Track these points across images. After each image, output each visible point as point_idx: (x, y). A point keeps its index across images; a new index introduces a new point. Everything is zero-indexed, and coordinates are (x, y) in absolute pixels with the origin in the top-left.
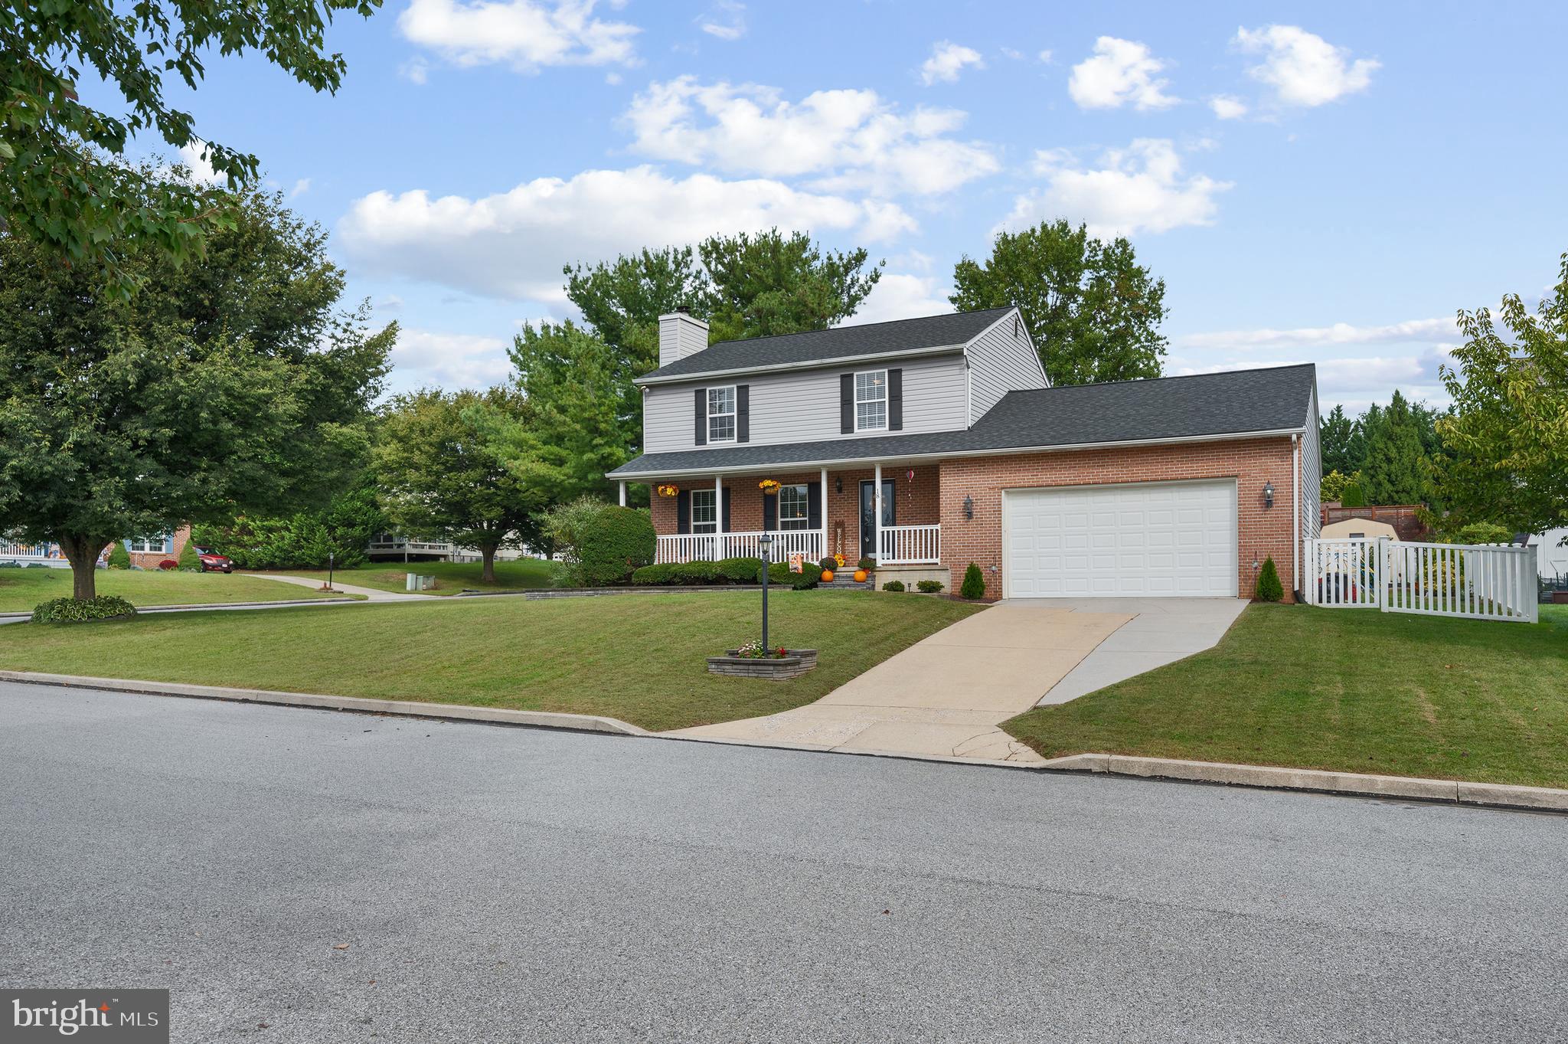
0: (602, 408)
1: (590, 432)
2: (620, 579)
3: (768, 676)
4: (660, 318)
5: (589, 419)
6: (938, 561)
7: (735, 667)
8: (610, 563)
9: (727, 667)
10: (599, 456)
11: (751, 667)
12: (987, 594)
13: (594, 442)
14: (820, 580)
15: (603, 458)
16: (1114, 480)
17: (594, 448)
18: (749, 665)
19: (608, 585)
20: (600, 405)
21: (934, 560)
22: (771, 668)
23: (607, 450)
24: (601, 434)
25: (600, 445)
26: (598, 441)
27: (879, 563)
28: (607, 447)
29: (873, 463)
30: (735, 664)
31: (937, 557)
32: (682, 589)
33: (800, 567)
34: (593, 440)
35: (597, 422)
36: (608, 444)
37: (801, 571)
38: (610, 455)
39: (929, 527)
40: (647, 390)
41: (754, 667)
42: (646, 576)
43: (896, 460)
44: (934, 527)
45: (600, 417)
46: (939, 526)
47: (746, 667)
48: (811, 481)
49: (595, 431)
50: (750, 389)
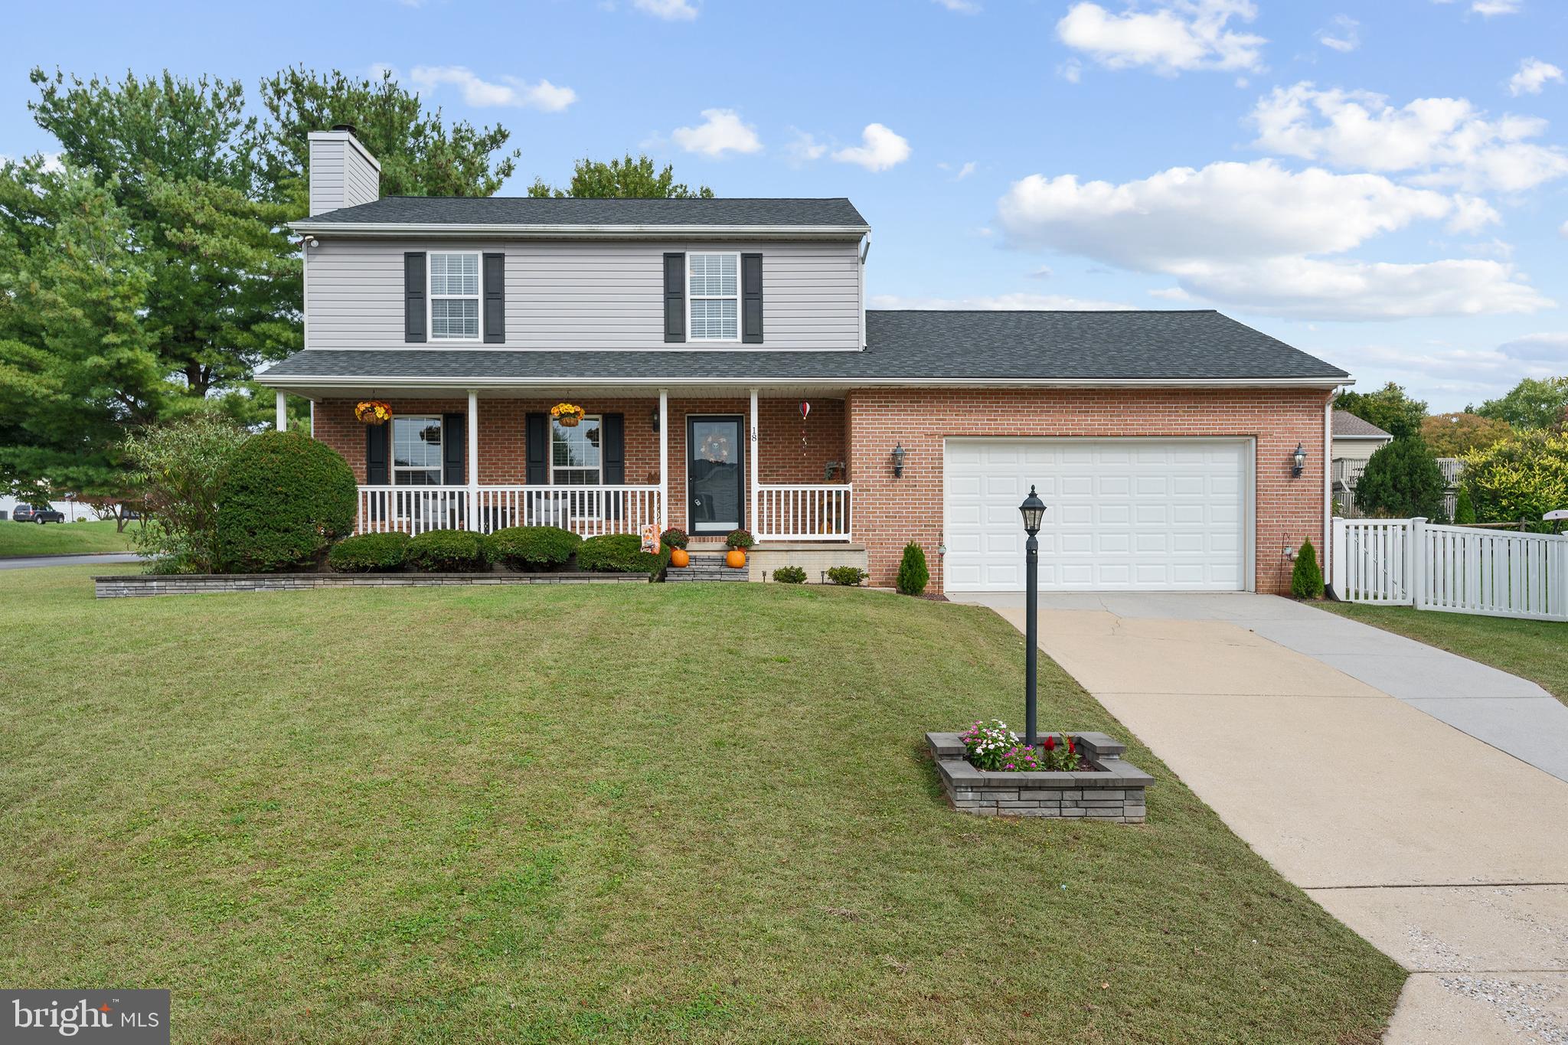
0: (120, 288)
1: (96, 323)
2: (303, 559)
3: (1110, 812)
4: (311, 136)
5: (97, 303)
6: (848, 537)
7: (1025, 795)
8: (286, 530)
9: (1005, 796)
10: (113, 362)
11: (1068, 795)
12: (928, 588)
13: (105, 340)
14: (671, 564)
15: (119, 365)
16: (1102, 432)
17: (102, 350)
18: (1062, 789)
19: (277, 570)
20: (115, 284)
21: (842, 536)
22: (1120, 795)
23: (125, 354)
24: (117, 328)
25: (115, 345)
26: (111, 338)
27: (757, 537)
28: (126, 350)
29: (747, 388)
30: (1027, 788)
31: (846, 531)
32: (442, 579)
33: (657, 545)
34: (102, 336)
35: (110, 309)
36: (129, 344)
37: (657, 551)
38: (131, 362)
39: (834, 488)
40: (315, 243)
41: (1077, 795)
42: (363, 556)
43: (792, 384)
44: (842, 488)
45: (116, 303)
46: (849, 487)
47: (1057, 795)
48: (608, 411)
49: (107, 322)
50: (507, 259)
